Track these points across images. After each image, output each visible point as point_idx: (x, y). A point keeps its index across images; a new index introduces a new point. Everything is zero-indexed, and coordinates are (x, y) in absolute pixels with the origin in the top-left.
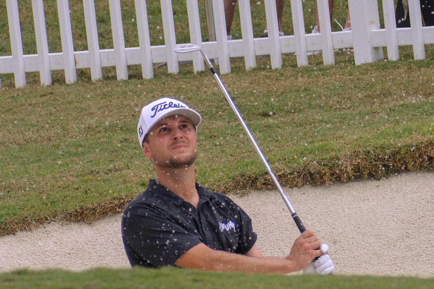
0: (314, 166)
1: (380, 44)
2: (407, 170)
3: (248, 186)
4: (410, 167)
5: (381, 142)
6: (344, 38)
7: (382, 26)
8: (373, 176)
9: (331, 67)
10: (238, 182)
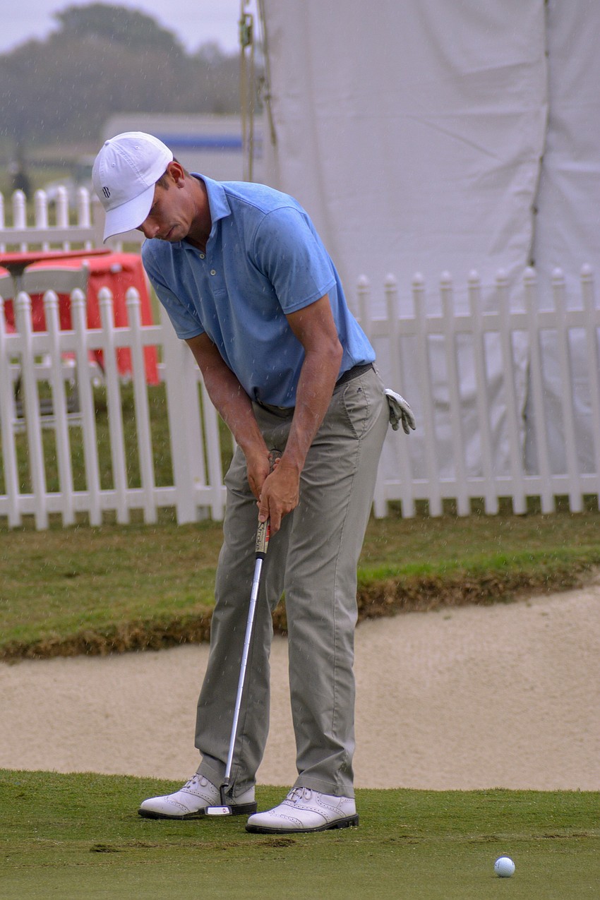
0: (89, 636)
1: (205, 502)
2: (188, 642)
3: (20, 654)
4: (191, 638)
5: (160, 611)
6: (166, 495)
7: (208, 483)
8: (152, 647)
9: (154, 526)
10: (8, 651)
